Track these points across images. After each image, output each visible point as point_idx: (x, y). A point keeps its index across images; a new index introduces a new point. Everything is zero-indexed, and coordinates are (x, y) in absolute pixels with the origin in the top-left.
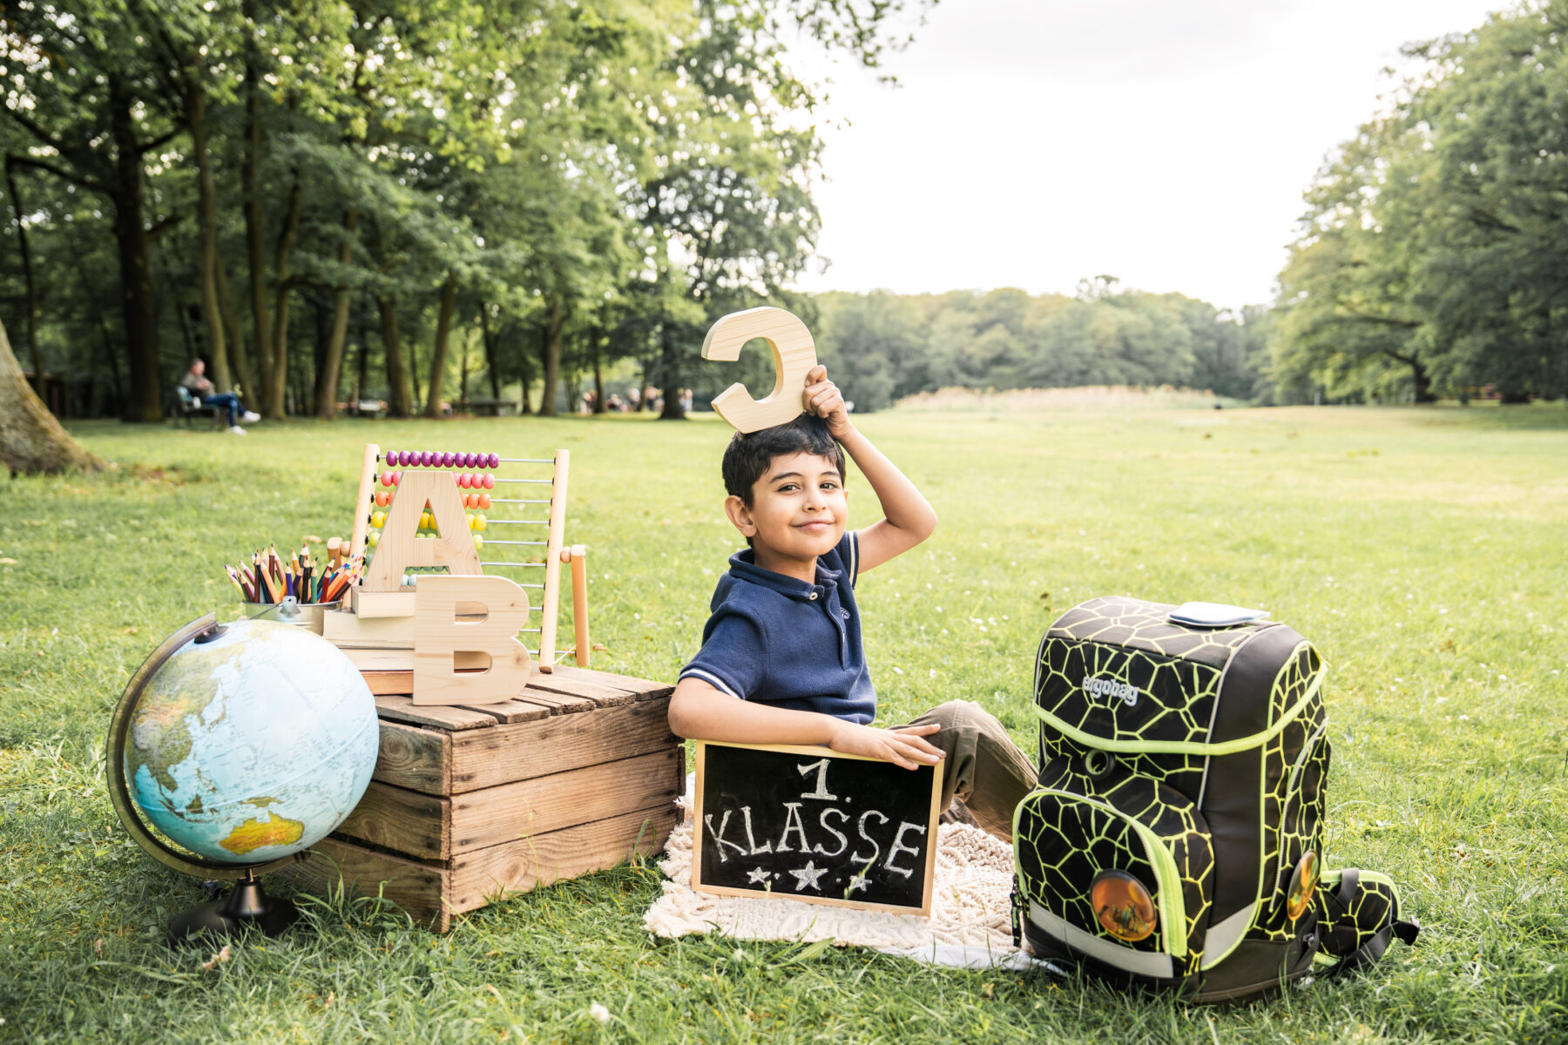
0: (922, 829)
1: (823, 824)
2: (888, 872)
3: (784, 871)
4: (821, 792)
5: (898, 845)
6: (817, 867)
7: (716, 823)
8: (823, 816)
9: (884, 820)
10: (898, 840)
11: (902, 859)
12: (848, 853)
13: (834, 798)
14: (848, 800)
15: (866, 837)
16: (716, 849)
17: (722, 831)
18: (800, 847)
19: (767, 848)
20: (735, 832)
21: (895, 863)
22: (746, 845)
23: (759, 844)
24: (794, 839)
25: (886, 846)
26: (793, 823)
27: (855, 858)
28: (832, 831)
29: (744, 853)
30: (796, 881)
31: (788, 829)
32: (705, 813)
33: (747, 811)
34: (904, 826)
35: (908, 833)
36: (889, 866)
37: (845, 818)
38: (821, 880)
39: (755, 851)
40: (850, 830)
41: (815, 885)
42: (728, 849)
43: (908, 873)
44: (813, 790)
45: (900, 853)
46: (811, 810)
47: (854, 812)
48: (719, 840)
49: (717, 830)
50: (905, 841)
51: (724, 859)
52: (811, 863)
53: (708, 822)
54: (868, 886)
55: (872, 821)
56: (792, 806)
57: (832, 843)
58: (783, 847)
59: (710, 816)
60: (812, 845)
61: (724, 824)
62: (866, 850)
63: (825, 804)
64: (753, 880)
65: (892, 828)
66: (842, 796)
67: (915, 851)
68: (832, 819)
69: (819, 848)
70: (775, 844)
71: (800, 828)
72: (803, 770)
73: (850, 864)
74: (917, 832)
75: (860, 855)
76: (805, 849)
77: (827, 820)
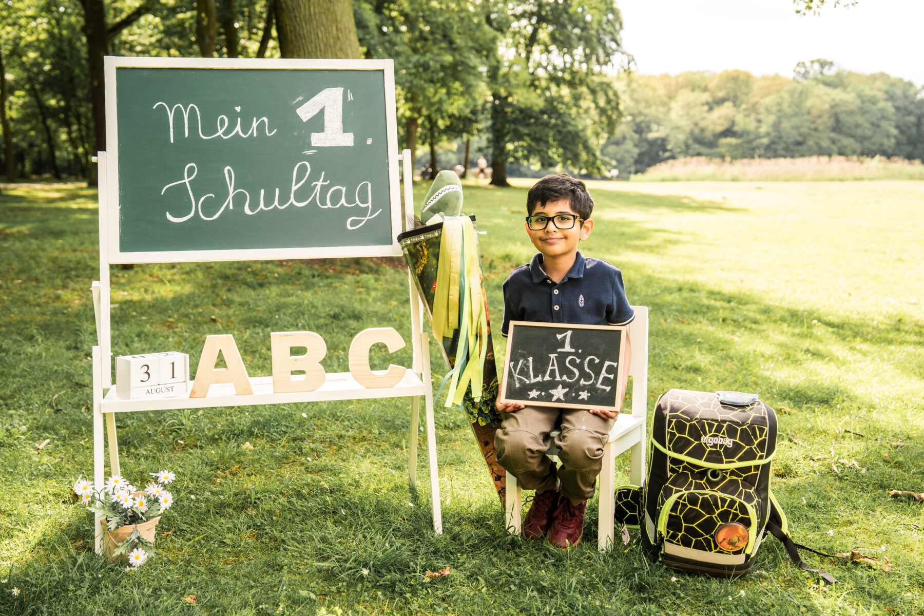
0: (615, 364)
1: (568, 365)
2: (599, 389)
3: (546, 391)
4: (567, 348)
5: (603, 374)
6: (563, 388)
7: (515, 367)
8: (568, 360)
9: (597, 361)
10: (604, 371)
11: (606, 381)
12: (579, 380)
13: (573, 350)
14: (580, 351)
15: (588, 370)
16: (514, 380)
17: (517, 371)
18: (556, 377)
19: (539, 379)
20: (524, 372)
21: (602, 384)
22: (528, 377)
23: (536, 376)
24: (552, 373)
25: (598, 374)
26: (553, 365)
27: (582, 382)
28: (572, 368)
29: (528, 382)
30: (552, 396)
31: (550, 368)
32: (511, 361)
33: (531, 359)
34: (607, 363)
35: (610, 367)
36: (599, 385)
37: (578, 361)
38: (565, 395)
39: (533, 381)
40: (580, 367)
41: (562, 398)
42: (520, 380)
43: (608, 389)
44: (563, 347)
45: (605, 378)
46: (562, 357)
47: (582, 357)
48: (516, 376)
49: (515, 370)
50: (608, 372)
51: (518, 385)
52: (560, 386)
53: (511, 366)
54: (588, 397)
55: (592, 361)
56: (553, 356)
57: (570, 374)
58: (547, 378)
59: (513, 363)
60: (561, 376)
61: (519, 367)
62: (587, 377)
63: (569, 354)
64: (531, 397)
65: (601, 364)
66: (577, 349)
67: (612, 376)
68: (572, 362)
69: (565, 377)
70: (543, 377)
71: (556, 367)
72: (559, 337)
73: (580, 386)
74: (613, 366)
75: (585, 381)
76: (558, 378)
77: (570, 362)
